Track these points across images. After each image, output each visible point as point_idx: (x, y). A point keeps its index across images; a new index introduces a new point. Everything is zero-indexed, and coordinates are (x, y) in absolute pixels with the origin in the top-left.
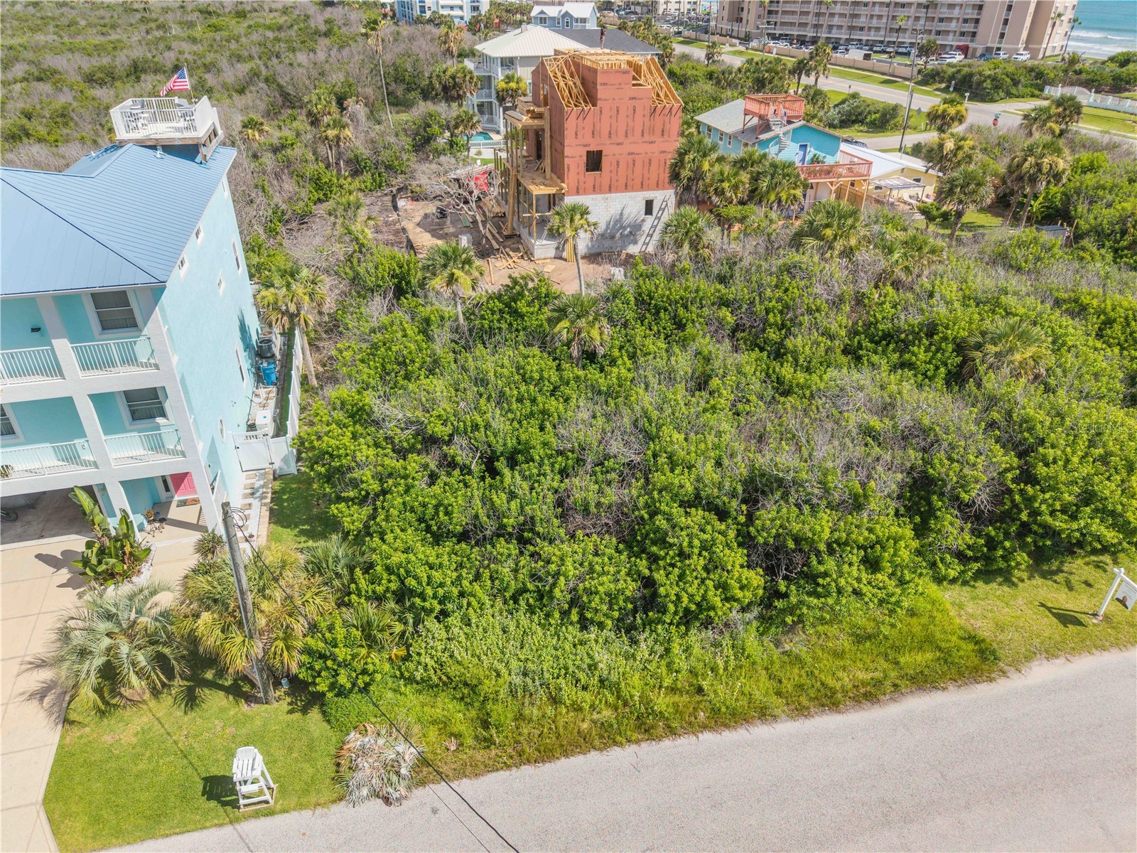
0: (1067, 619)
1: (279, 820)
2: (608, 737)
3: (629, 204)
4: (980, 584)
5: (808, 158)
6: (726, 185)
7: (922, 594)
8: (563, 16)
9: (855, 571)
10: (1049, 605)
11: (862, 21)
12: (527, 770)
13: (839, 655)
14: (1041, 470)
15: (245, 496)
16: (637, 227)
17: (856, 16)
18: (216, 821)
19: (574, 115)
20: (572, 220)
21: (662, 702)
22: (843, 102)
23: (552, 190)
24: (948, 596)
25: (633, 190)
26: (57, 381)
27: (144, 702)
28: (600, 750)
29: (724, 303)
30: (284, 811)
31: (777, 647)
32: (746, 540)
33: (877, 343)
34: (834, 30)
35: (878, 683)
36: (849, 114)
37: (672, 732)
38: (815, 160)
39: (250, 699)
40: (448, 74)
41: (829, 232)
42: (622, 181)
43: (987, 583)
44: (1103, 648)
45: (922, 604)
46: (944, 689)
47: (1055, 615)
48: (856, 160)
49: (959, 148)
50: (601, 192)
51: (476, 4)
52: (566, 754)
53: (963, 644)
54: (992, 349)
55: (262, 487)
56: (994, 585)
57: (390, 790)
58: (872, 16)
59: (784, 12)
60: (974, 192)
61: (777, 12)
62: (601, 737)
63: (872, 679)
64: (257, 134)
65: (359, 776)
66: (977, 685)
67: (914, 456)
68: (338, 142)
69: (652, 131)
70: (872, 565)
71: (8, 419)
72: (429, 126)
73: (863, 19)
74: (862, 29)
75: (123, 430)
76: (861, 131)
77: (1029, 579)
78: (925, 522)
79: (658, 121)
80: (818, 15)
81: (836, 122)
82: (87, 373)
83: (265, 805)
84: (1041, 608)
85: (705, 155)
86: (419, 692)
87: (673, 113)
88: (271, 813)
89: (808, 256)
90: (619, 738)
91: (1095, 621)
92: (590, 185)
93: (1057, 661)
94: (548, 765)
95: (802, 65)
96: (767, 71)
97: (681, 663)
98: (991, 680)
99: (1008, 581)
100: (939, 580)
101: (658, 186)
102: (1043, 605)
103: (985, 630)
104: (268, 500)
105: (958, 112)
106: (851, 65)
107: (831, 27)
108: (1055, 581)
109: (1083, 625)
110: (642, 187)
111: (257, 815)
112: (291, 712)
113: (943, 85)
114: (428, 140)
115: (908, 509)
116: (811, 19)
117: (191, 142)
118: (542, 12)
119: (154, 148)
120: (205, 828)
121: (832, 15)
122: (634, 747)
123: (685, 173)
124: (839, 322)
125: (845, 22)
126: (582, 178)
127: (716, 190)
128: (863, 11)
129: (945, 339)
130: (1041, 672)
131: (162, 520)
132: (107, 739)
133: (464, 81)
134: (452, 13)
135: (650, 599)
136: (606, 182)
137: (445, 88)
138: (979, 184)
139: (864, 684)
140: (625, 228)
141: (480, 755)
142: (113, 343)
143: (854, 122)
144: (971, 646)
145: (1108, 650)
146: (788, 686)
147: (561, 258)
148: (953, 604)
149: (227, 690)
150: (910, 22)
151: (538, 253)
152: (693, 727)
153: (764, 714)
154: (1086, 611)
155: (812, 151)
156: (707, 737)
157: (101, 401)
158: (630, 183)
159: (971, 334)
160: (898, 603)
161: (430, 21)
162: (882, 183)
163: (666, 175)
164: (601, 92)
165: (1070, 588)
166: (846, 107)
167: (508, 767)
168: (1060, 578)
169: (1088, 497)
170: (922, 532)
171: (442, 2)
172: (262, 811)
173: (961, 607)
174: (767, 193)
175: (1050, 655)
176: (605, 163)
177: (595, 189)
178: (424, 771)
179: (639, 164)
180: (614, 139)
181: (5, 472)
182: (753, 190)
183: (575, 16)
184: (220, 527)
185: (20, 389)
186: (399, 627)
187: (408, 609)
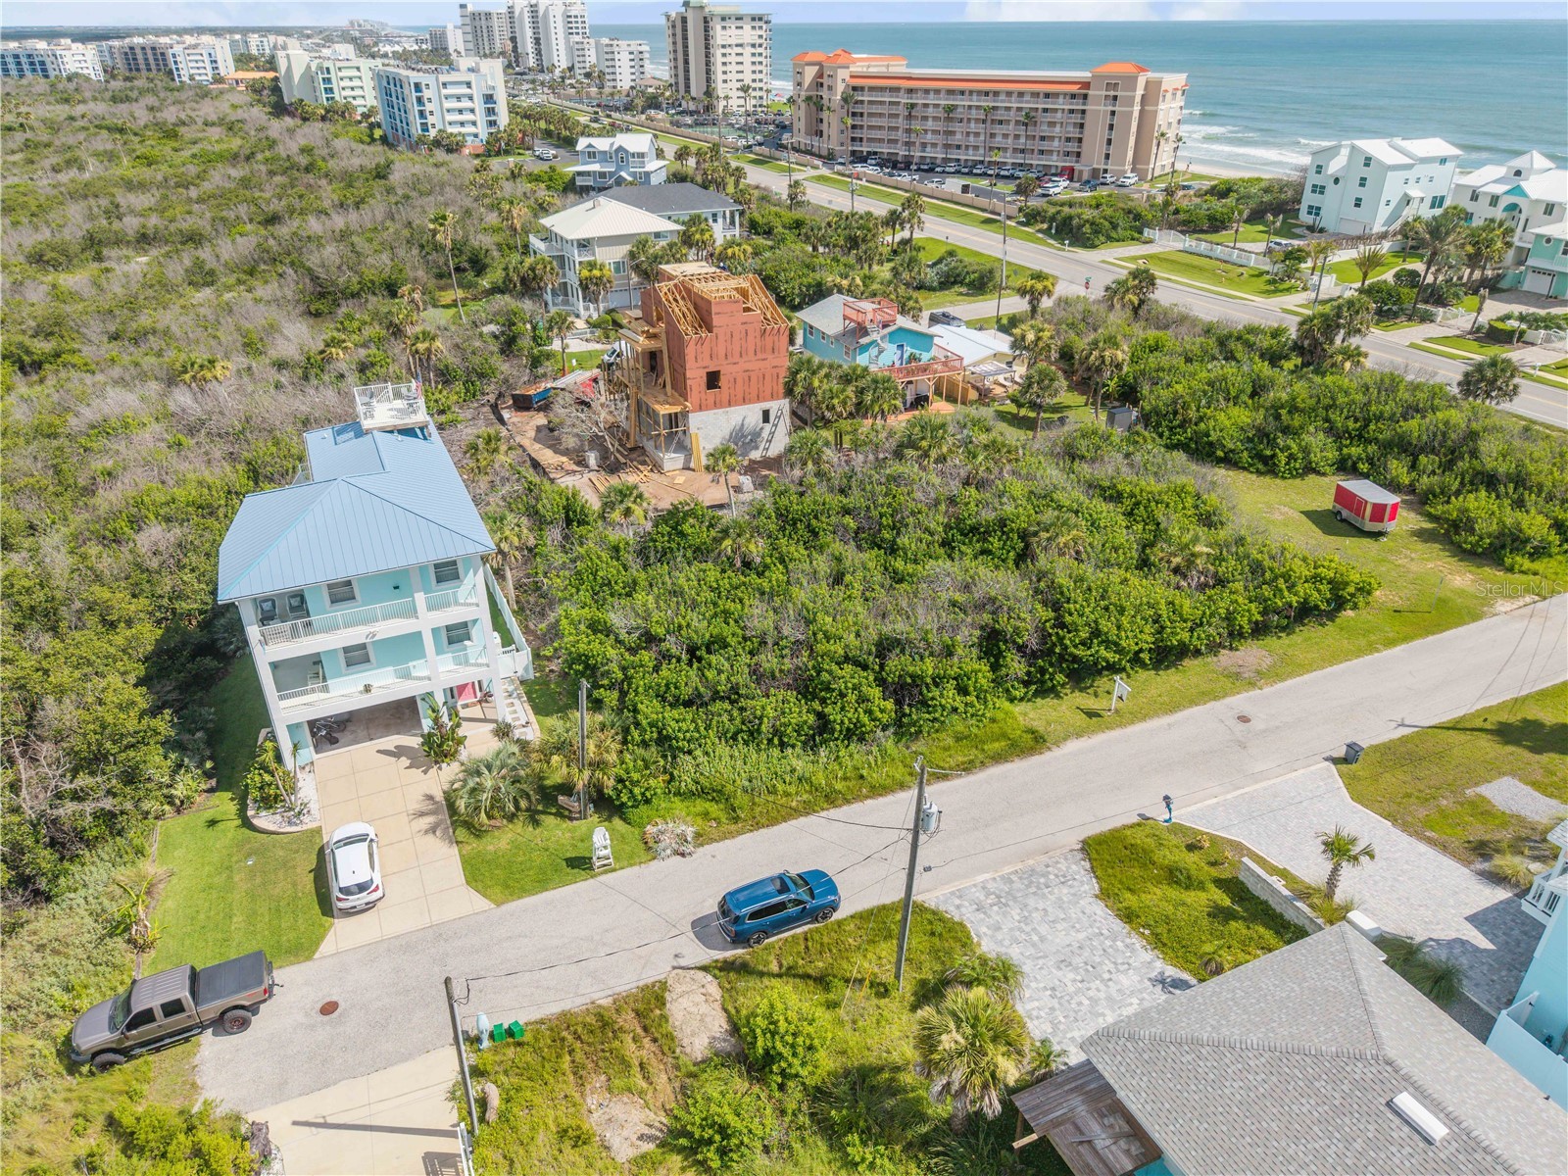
0: (1091, 714)
1: (620, 873)
2: (808, 809)
3: (748, 415)
4: (1039, 700)
5: (906, 356)
6: (835, 401)
7: (999, 708)
8: (617, 151)
9: (949, 696)
10: (1082, 707)
11: (958, 138)
12: (763, 831)
13: (946, 749)
14: (1068, 619)
16: (756, 435)
17: (953, 133)
18: (583, 877)
19: (692, 343)
21: (839, 786)
22: (940, 261)
23: (677, 409)
24: (1017, 709)
25: (750, 402)
26: (412, 621)
27: (505, 826)
28: (806, 816)
29: (847, 511)
30: (622, 868)
31: (907, 749)
32: (881, 682)
33: (966, 535)
34: (928, 149)
35: (971, 762)
36: (947, 275)
37: (848, 802)
38: (913, 358)
39: (572, 818)
40: (526, 265)
41: (924, 444)
42: (740, 397)
43: (1043, 699)
44: (1112, 729)
45: (1000, 715)
46: (1012, 761)
47: (1084, 713)
48: (950, 355)
49: (1039, 339)
50: (721, 407)
51: (493, 118)
52: (785, 820)
53: (1024, 735)
54: (1044, 535)
56: (1048, 700)
57: (684, 849)
58: (968, 134)
59: (870, 127)
60: (1049, 387)
61: (862, 127)
62: (805, 809)
63: (968, 760)
64: (340, 352)
65: (662, 845)
66: (1032, 757)
67: (986, 618)
69: (764, 349)
70: (963, 691)
71: (367, 653)
72: (514, 324)
73: (958, 136)
74: (958, 147)
75: (444, 653)
76: (961, 294)
77: (1071, 693)
78: (997, 661)
79: (769, 340)
80: (909, 131)
81: (935, 284)
82: (431, 614)
83: (609, 866)
84: (1076, 710)
85: (814, 373)
87: (782, 333)
88: (614, 870)
89: (909, 468)
90: (816, 808)
91: (1110, 714)
92: (711, 401)
93: (1082, 739)
94: (775, 828)
95: (894, 217)
97: (847, 761)
98: (1041, 753)
99: (1058, 696)
100: (1012, 700)
101: (772, 397)
102: (1077, 708)
103: (1039, 726)
104: (525, 699)
105: (1045, 287)
106: (949, 197)
107: (924, 145)
108: (1088, 693)
109: (1102, 717)
110: (758, 399)
111: (606, 872)
112: (602, 821)
113: (1045, 226)
115: (986, 653)
116: (900, 135)
117: (420, 425)
118: (590, 146)
120: (577, 882)
121: (925, 118)
124: (937, 521)
125: (940, 140)
126: (703, 397)
127: (827, 405)
128: (957, 127)
129: (1012, 530)
130: (1072, 746)
132: (490, 848)
133: (545, 273)
134: (463, 130)
135: (824, 725)
136: (725, 399)
138: (1052, 380)
139: (963, 763)
140: (746, 436)
141: (733, 827)
142: (444, 592)
143: (954, 283)
144: (1030, 736)
145: (1115, 729)
147: (689, 469)
148: (1020, 713)
149: (556, 814)
150: (1010, 140)
151: (667, 466)
152: (859, 798)
154: (1104, 708)
155: (908, 350)
156: (869, 802)
158: (747, 397)
159: (1030, 525)
161: (437, 143)
162: (977, 370)
163: (781, 390)
164: (716, 321)
165: (1096, 695)
166: (943, 267)
167: (751, 831)
168: (1090, 691)
169: (1096, 633)
170: (995, 667)
171: (449, 117)
172: (608, 869)
173: (1025, 714)
174: (872, 405)
175: (1079, 735)
176: (723, 381)
177: (716, 405)
178: (701, 839)
179: (754, 380)
180: (730, 360)
181: (367, 689)
182: (859, 404)
183: (631, 151)
184: (502, 719)
185: (389, 629)
186: (661, 762)
187: (668, 749)
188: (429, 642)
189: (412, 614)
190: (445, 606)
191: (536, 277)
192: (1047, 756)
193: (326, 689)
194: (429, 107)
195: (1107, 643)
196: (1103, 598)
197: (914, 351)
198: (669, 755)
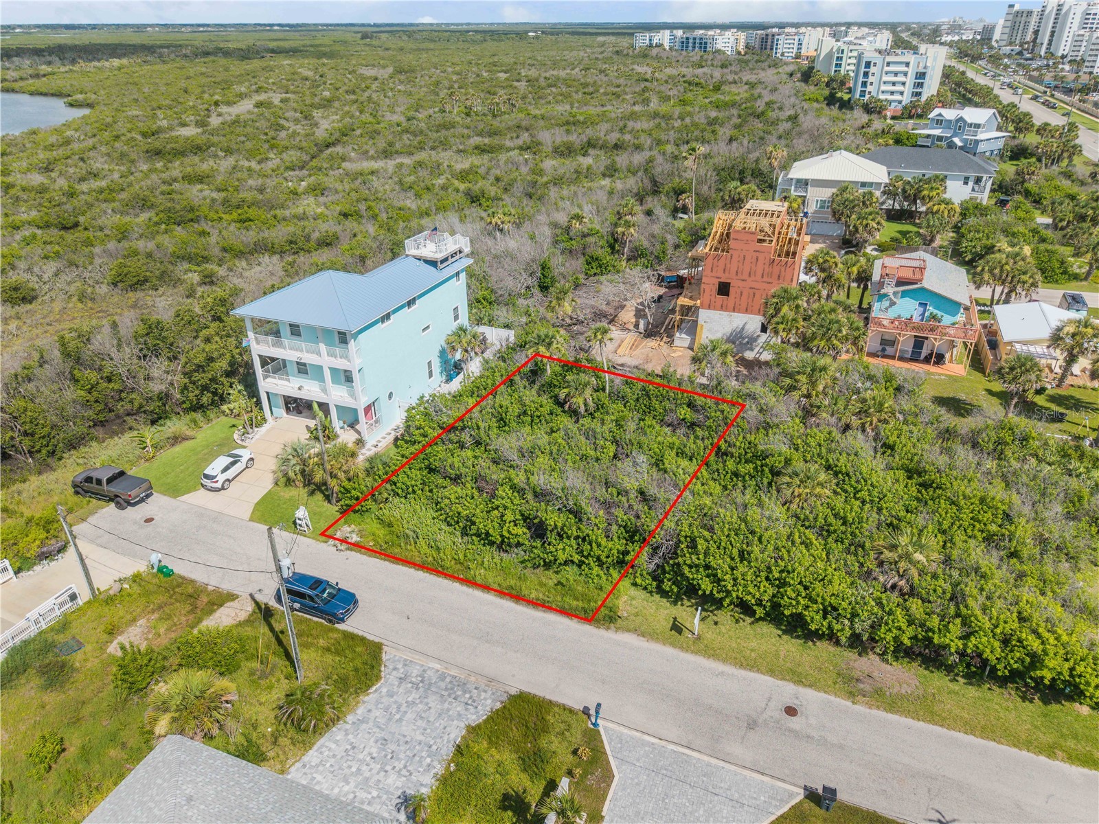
0: (677, 628)
1: (308, 540)
3: (748, 322)
4: (657, 596)
5: (927, 314)
8: (958, 121)
10: (678, 619)
12: (387, 563)
13: (542, 584)
15: (392, 430)
16: (753, 340)
18: (290, 530)
23: (691, 303)
25: (752, 313)
26: (319, 358)
27: (300, 487)
28: (416, 569)
30: (309, 537)
35: (544, 603)
38: (933, 317)
39: (329, 502)
42: (744, 306)
43: (661, 597)
47: (674, 624)
51: (919, 90)
55: (402, 428)
57: (339, 546)
63: (543, 600)
64: (578, 224)
68: (623, 236)
71: (307, 369)
75: (340, 384)
77: (687, 606)
79: (776, 269)
82: (329, 358)
83: (305, 533)
84: (672, 619)
85: (789, 302)
86: (380, 523)
87: (789, 265)
91: (689, 635)
93: (641, 639)
94: (394, 565)
98: (597, 627)
100: (634, 584)
102: (675, 618)
103: (627, 612)
104: (399, 434)
108: (701, 614)
109: (681, 634)
110: (759, 313)
111: (301, 534)
112: (337, 510)
117: (434, 260)
118: (940, 115)
119: (421, 260)
120: (287, 531)
123: (770, 311)
126: (713, 299)
130: (626, 638)
131: (352, 427)
132: (282, 494)
134: (891, 98)
136: (731, 305)
139: (538, 600)
140: (744, 339)
142: (338, 349)
144: (608, 612)
145: (675, 648)
147: (692, 348)
148: (629, 596)
149: (325, 495)
151: (677, 342)
154: (693, 631)
155: (931, 309)
157: (333, 371)
158: (750, 308)
161: (866, 106)
165: (704, 620)
167: (382, 559)
168: (706, 613)
172: (303, 534)
173: (631, 599)
175: (642, 635)
176: (732, 290)
178: (356, 547)
179: (758, 296)
180: (740, 276)
181: (300, 389)
183: (969, 121)
184: (366, 437)
185: (309, 358)
186: (386, 495)
187: (393, 490)
188: (327, 374)
189: (319, 354)
190: (335, 356)
191: (740, 199)
192: (601, 632)
193: (288, 380)
194: (871, 79)
197: (935, 311)
198: (392, 493)
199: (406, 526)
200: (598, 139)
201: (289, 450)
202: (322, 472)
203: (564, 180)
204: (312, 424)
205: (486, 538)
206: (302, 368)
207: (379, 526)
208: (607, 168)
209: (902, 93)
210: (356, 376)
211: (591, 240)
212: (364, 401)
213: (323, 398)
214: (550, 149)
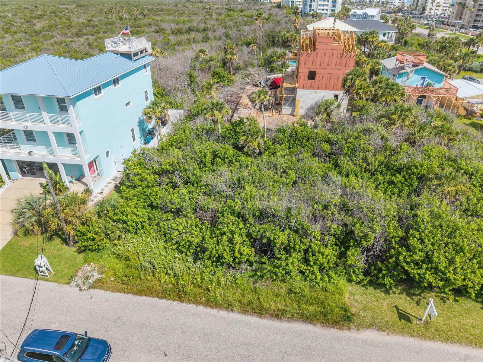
0: (403, 316)
2: (164, 294)
3: (329, 95)
4: (371, 289)
5: (425, 84)
6: (361, 91)
7: (333, 283)
10: (400, 308)
12: (131, 296)
13: (277, 295)
15: (112, 180)
18: (31, 277)
19: (304, 55)
20: (259, 96)
23: (292, 86)
24: (348, 289)
25: (329, 89)
26: (43, 125)
27: (38, 235)
28: (159, 298)
30: (51, 281)
31: (254, 284)
35: (285, 312)
37: (189, 301)
38: (429, 85)
39: (67, 244)
40: (286, 36)
41: (394, 117)
42: (324, 85)
43: (375, 289)
44: (412, 336)
45: (331, 288)
46: (315, 325)
47: (398, 313)
48: (452, 87)
50: (314, 89)
51: (334, 8)
52: (146, 295)
53: (337, 310)
54: (435, 182)
55: (119, 177)
56: (378, 291)
57: (82, 286)
62: (162, 294)
63: (283, 310)
64: (203, 55)
65: (76, 278)
66: (332, 329)
68: (230, 60)
69: (340, 64)
71: (34, 136)
72: (272, 57)
75: (66, 147)
77: (399, 294)
79: (344, 60)
81: (478, 69)
82: (52, 124)
83: (46, 277)
84: (394, 308)
85: (358, 77)
86: (117, 258)
87: (352, 57)
88: (47, 280)
90: (167, 296)
91: (418, 322)
92: (309, 85)
93: (382, 333)
94: (138, 297)
95: (471, 41)
96: (448, 43)
98: (340, 329)
99: (387, 291)
100: (350, 281)
101: (338, 89)
102: (396, 307)
103: (354, 307)
104: (118, 182)
108: (412, 299)
109: (411, 323)
110: (333, 89)
111: (43, 279)
112: (75, 252)
114: (270, 62)
117: (129, 53)
118: (355, 12)
119: (117, 54)
120: (27, 278)
122: (172, 302)
123: (348, 84)
126: (306, 82)
127: (357, 92)
130: (370, 335)
131: (79, 181)
132: (22, 243)
133: (292, 40)
134: (323, 12)
136: (316, 85)
137: (284, 42)
139: (279, 310)
141: (119, 285)
142: (60, 116)
144: (342, 312)
145: (414, 337)
146: (245, 300)
147: (293, 115)
148: (350, 293)
149: (62, 239)
151: (283, 112)
152: (197, 302)
153: (229, 307)
154: (418, 316)
155: (427, 81)
156: (201, 308)
157: (57, 135)
158: (328, 86)
159: (429, 173)
160: (318, 283)
161: (313, 16)
162: (471, 100)
164: (318, 46)
165: (418, 303)
167: (125, 292)
170: (342, 255)
171: (319, 7)
173: (353, 294)
174: (382, 97)
175: (380, 329)
176: (317, 76)
177: (311, 88)
178: (98, 284)
179: (333, 79)
180: (322, 67)
181: (30, 153)
182: (376, 95)
183: (369, 14)
184: (92, 187)
185: (33, 126)
186: (118, 233)
187: (124, 228)
188: (52, 138)
189: (43, 122)
190: (58, 123)
191: (288, 41)
192: (345, 333)
193: (19, 148)
194: (313, 3)
195: (436, 271)
196: (449, 236)
197: (431, 82)
198: (124, 231)
199: (141, 258)
200: (194, 27)
201: (24, 205)
202: (56, 220)
203: (182, 43)
204: (43, 181)
205: (219, 260)
206: (30, 136)
207: (116, 260)
208: (203, 38)
209: (327, 10)
210: (78, 137)
211: (212, 63)
212: (87, 159)
213: (51, 159)
214: (170, 32)
